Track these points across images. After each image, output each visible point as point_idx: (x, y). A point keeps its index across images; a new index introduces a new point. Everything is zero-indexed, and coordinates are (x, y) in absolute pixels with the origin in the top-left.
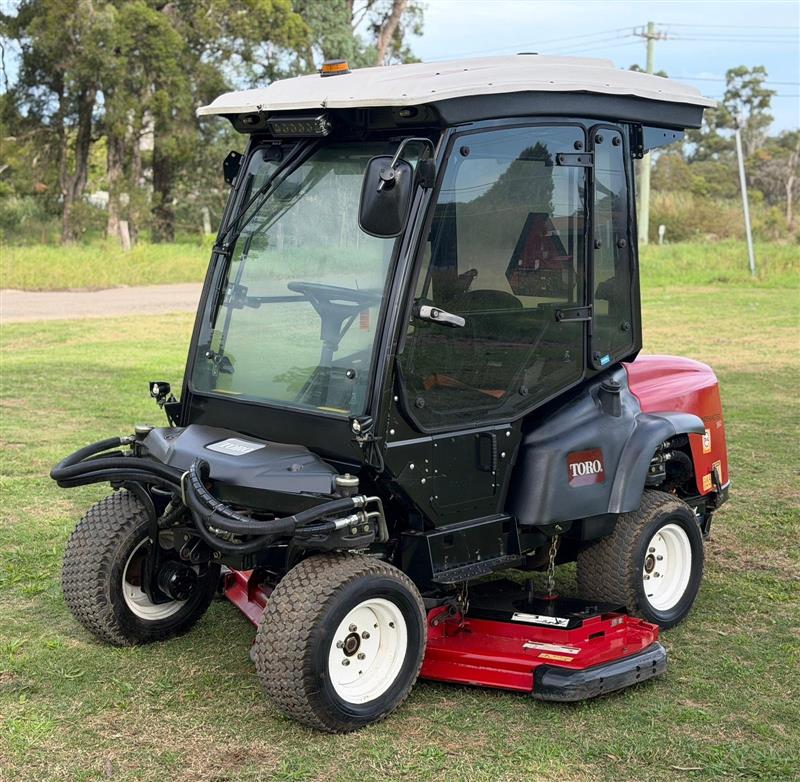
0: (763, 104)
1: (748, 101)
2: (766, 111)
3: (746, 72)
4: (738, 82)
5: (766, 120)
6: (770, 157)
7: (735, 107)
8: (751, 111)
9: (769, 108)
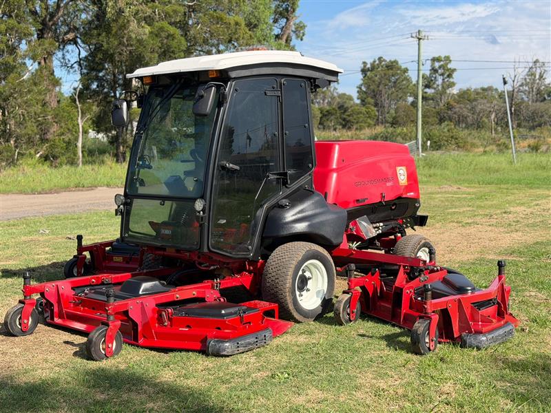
0: (450, 76)
1: (442, 75)
2: (451, 80)
3: (441, 61)
4: (437, 65)
5: (452, 85)
6: (456, 104)
7: (435, 78)
8: (443, 80)
9: (453, 78)
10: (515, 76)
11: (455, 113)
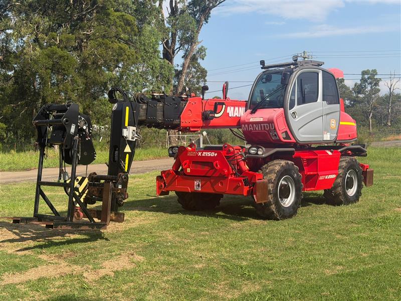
0: (376, 84)
1: (370, 83)
4: (366, 76)
5: (378, 91)
7: (365, 86)
8: (371, 87)
9: (379, 86)
10: (391, 85)
11: (378, 113)
